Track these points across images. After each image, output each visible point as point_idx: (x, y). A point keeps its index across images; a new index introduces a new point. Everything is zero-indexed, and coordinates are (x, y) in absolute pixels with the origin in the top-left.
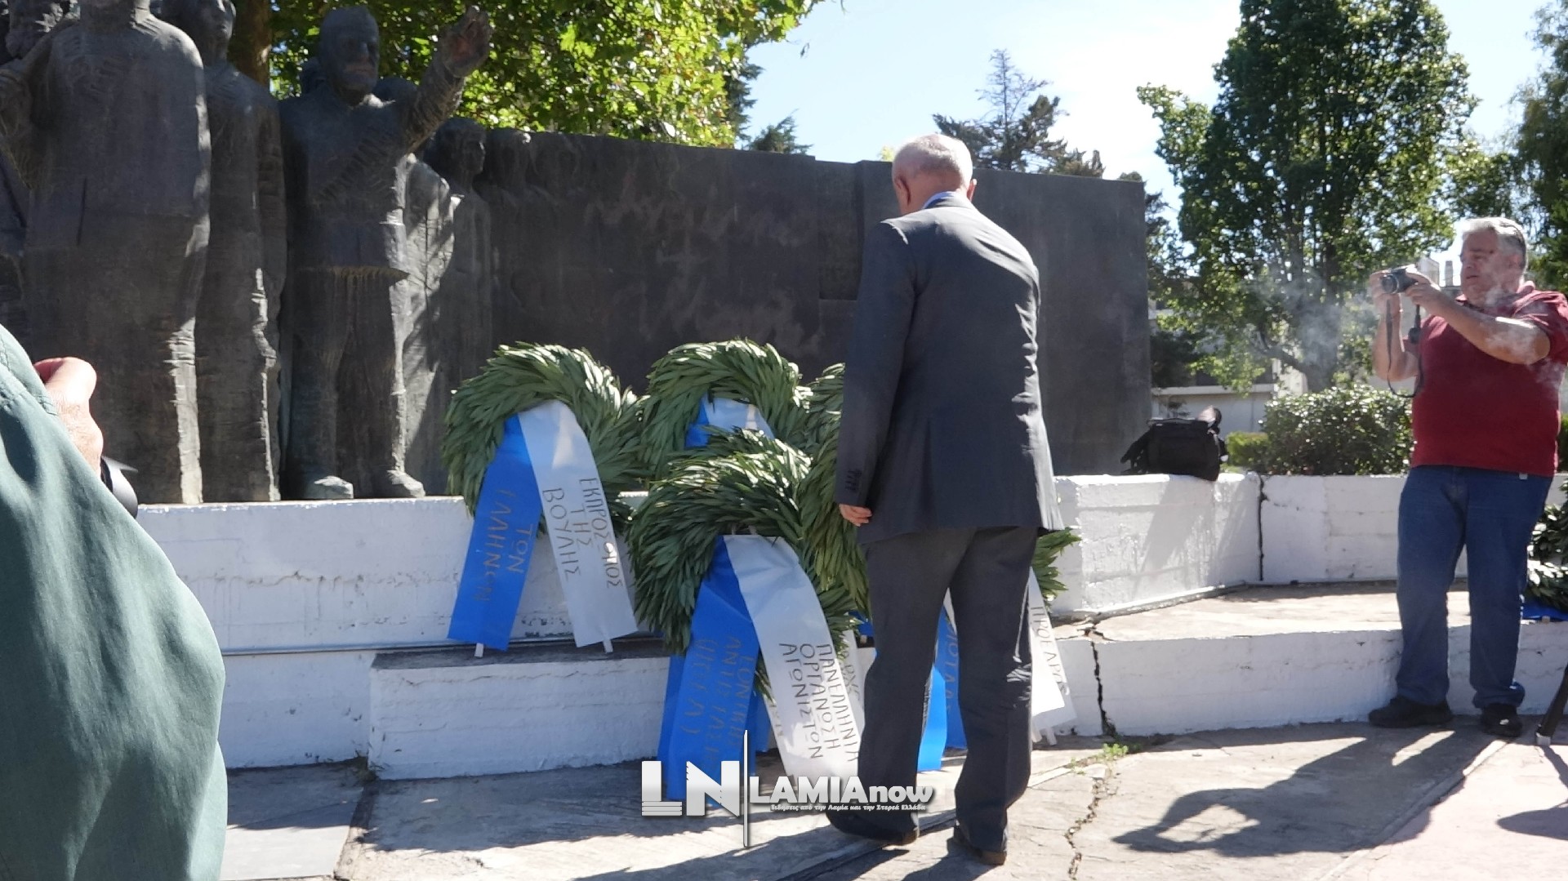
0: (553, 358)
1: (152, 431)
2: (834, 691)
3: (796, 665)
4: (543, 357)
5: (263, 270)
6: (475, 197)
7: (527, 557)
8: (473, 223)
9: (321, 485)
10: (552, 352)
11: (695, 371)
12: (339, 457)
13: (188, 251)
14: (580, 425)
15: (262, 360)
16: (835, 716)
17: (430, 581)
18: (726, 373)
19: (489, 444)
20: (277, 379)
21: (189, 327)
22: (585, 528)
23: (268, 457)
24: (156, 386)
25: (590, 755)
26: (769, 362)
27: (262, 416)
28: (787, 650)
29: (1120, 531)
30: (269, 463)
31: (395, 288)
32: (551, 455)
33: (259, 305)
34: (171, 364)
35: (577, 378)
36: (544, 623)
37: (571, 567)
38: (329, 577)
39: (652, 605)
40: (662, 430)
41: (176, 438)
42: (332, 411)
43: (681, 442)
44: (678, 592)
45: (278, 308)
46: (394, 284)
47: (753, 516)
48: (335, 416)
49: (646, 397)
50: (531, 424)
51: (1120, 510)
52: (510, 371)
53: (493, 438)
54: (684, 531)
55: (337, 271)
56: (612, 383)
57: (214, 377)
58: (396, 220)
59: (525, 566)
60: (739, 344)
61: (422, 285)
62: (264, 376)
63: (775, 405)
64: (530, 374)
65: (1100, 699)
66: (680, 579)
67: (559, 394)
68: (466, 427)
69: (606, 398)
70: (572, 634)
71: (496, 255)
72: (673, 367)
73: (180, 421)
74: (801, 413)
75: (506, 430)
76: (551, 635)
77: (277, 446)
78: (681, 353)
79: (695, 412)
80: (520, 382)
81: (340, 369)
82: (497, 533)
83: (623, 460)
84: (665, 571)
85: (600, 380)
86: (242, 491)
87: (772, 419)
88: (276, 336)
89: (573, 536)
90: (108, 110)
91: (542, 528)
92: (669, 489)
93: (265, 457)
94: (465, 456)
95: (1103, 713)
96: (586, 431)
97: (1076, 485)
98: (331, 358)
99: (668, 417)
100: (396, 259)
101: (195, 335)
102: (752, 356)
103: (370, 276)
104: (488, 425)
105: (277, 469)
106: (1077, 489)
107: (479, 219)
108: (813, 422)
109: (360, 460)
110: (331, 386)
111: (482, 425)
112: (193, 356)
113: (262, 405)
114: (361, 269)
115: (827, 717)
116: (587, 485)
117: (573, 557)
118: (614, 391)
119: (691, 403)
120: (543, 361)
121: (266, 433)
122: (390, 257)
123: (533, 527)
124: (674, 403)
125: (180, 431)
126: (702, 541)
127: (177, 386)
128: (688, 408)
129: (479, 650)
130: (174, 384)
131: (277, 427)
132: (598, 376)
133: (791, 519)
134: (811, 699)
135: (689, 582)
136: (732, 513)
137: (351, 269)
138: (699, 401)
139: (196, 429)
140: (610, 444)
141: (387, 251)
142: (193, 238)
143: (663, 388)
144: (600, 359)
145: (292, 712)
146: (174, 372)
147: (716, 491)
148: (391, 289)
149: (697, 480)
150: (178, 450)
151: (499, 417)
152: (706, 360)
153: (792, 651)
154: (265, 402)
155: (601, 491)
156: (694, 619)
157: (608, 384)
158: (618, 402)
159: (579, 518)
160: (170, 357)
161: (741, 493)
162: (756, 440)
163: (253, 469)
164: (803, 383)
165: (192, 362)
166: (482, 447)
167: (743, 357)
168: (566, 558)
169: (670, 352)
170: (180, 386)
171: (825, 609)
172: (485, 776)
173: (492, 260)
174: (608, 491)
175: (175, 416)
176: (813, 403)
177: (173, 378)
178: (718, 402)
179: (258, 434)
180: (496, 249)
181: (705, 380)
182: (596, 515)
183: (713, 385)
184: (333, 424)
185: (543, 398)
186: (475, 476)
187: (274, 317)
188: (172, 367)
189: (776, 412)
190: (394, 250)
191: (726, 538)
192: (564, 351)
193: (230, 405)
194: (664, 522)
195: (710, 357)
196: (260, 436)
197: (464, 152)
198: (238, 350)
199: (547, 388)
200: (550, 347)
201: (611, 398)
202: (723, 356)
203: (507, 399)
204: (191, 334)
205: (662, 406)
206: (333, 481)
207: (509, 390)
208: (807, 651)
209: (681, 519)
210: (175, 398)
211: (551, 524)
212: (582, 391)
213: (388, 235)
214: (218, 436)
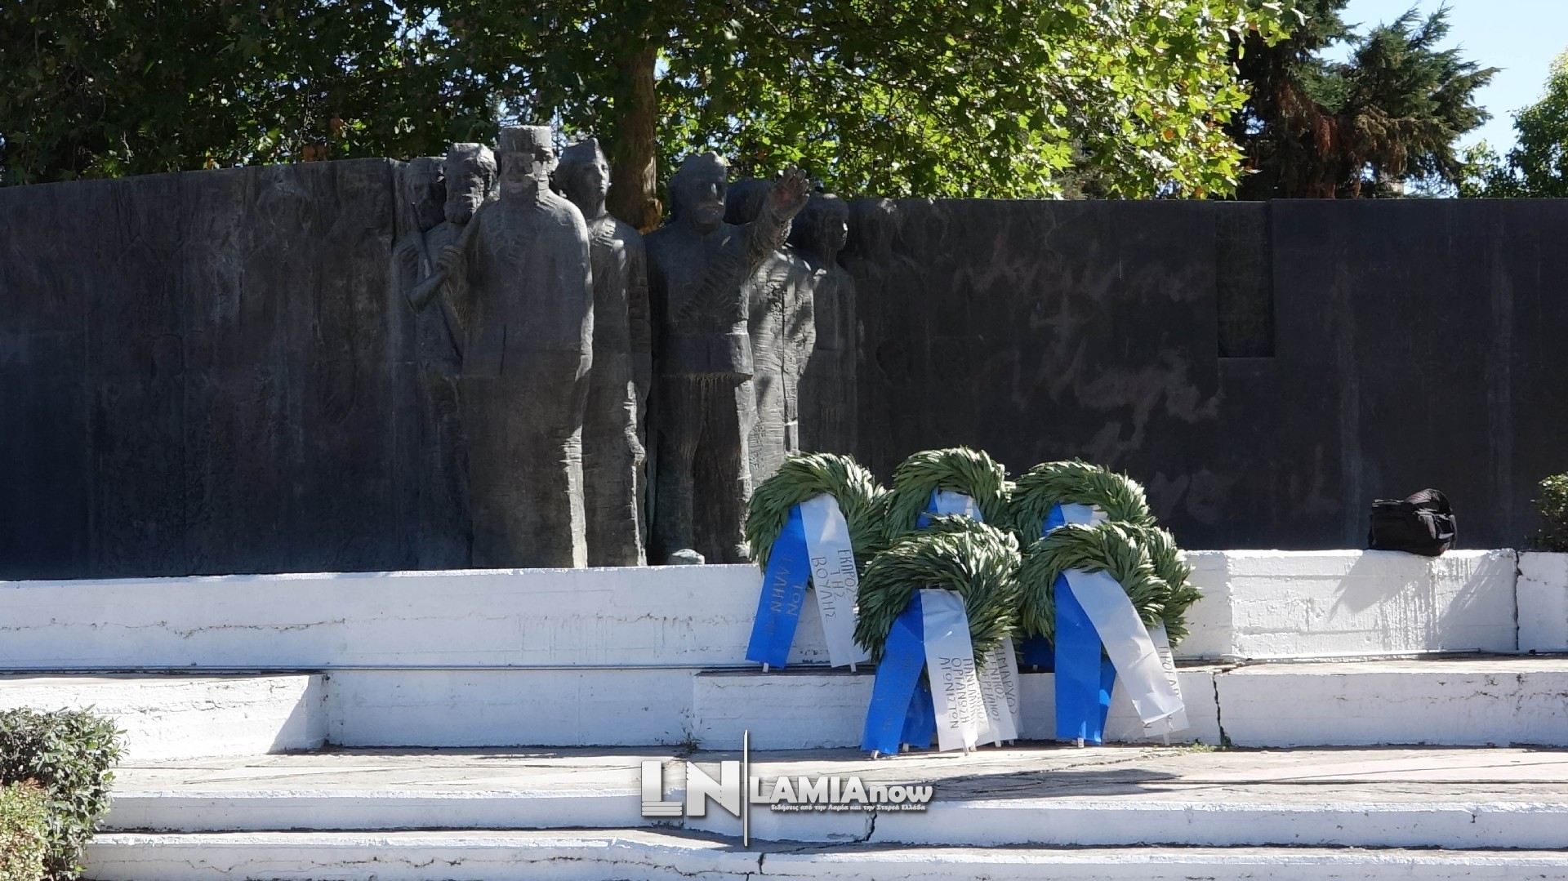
0: (825, 463)
1: (553, 514)
2: (971, 688)
3: (948, 671)
4: (817, 462)
5: (634, 381)
6: (838, 271)
7: (800, 605)
8: (836, 300)
9: (679, 556)
10: (825, 459)
11: (927, 471)
12: (695, 533)
13: (577, 377)
14: (842, 511)
15: (631, 456)
16: (969, 702)
17: (737, 622)
18: (949, 473)
19: (777, 526)
20: (645, 469)
21: (578, 434)
22: (840, 585)
23: (637, 534)
24: (555, 480)
25: (837, 740)
26: (982, 464)
27: (632, 500)
28: (943, 661)
29: (1286, 596)
30: (638, 538)
31: (741, 389)
32: (820, 532)
33: (629, 411)
34: (565, 463)
35: (841, 477)
36: (815, 653)
37: (831, 612)
38: (670, 618)
39: (863, 633)
40: (899, 515)
41: (569, 518)
42: (690, 495)
43: (913, 524)
44: (879, 623)
45: (644, 413)
46: (739, 385)
47: (935, 576)
48: (691, 498)
49: (892, 491)
50: (808, 510)
51: (1287, 578)
52: (793, 473)
53: (780, 521)
54: (889, 585)
55: (692, 377)
56: (869, 480)
57: (596, 471)
58: (741, 331)
59: (798, 611)
60: (960, 451)
61: (779, 370)
62: (634, 468)
63: (985, 495)
64: (807, 475)
65: (1219, 719)
66: (882, 616)
67: (828, 489)
68: (761, 513)
69: (861, 492)
70: (829, 662)
71: (862, 328)
72: (910, 469)
73: (572, 506)
74: (1003, 502)
75: (790, 514)
76: (820, 662)
77: (644, 524)
78: (916, 459)
79: (926, 502)
80: (801, 480)
81: (696, 458)
82: (781, 587)
83: (870, 537)
84: (873, 611)
85: (859, 478)
86: (617, 560)
87: (983, 508)
88: (643, 434)
89: (832, 591)
90: (520, 271)
91: (810, 585)
92: (885, 557)
93: (634, 533)
94: (760, 535)
95: (1222, 729)
96: (846, 517)
97: (1228, 557)
98: (688, 450)
99: (904, 505)
100: (741, 365)
101: (582, 438)
102: (969, 460)
103: (719, 379)
104: (776, 512)
105: (644, 543)
106: (1229, 560)
107: (841, 295)
108: (1012, 510)
109: (713, 536)
110: (689, 474)
111: (773, 512)
112: (580, 456)
113: (632, 492)
114: (711, 375)
115: (964, 704)
116: (843, 555)
117: (831, 605)
118: (869, 487)
119: (922, 495)
120: (816, 465)
121: (635, 513)
122: (735, 363)
123: (804, 583)
124: (908, 496)
125: (572, 514)
126: (901, 592)
127: (570, 479)
128: (920, 499)
129: (766, 667)
130: (567, 478)
131: (645, 508)
132: (858, 475)
133: (962, 578)
134: (955, 692)
135: (888, 618)
136: (921, 573)
137: (703, 375)
138: (931, 492)
139: (584, 511)
140: (860, 525)
141: (733, 358)
142: (580, 367)
143: (901, 484)
144: (862, 462)
145: (646, 709)
146: (568, 469)
147: (914, 559)
148: (737, 389)
149: (903, 552)
150: (570, 529)
151: (785, 507)
152: (934, 463)
153: (946, 662)
154: (634, 489)
155: (853, 559)
156: (887, 641)
157: (865, 479)
158: (870, 494)
159: (836, 578)
160: (565, 458)
161: (931, 561)
162: (963, 522)
163: (625, 543)
164: (1007, 479)
165: (580, 460)
166: (772, 528)
167: (961, 460)
168: (827, 606)
169: (910, 457)
170: (571, 480)
171: (972, 637)
172: (767, 750)
173: (857, 333)
174: (858, 559)
175: (569, 502)
176: (1014, 494)
177: (567, 474)
178: (945, 494)
179: (627, 514)
180: (861, 322)
181: (932, 478)
182: (848, 576)
183: (940, 481)
184: (690, 505)
185: (817, 492)
186: (767, 548)
187: (641, 419)
188: (566, 465)
189: (986, 500)
190: (739, 357)
191: (922, 591)
192: (832, 457)
193: (608, 492)
194: (878, 579)
195: (937, 461)
196: (631, 517)
197: (826, 231)
198: (614, 448)
199: (820, 485)
200: (822, 455)
201: (865, 492)
202: (948, 459)
203: (791, 493)
204: (579, 438)
205: (901, 496)
206: (689, 553)
207: (792, 487)
208: (957, 662)
209: (888, 578)
210: (568, 489)
211: (816, 582)
212: (844, 487)
213: (734, 344)
214: (599, 518)
